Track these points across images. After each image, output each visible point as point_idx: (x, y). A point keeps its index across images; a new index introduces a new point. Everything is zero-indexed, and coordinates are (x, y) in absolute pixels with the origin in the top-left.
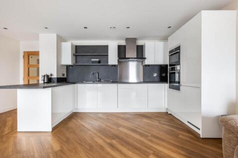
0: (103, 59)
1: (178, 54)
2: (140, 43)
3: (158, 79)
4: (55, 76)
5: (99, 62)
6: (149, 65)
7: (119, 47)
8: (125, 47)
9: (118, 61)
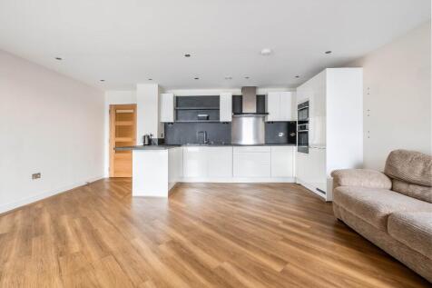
0: (212, 114)
1: (306, 111)
2: (261, 92)
3: (285, 140)
4: (155, 136)
5: (208, 118)
6: (272, 122)
7: (234, 97)
8: (241, 97)
9: (233, 117)
